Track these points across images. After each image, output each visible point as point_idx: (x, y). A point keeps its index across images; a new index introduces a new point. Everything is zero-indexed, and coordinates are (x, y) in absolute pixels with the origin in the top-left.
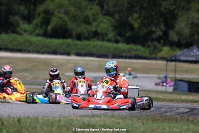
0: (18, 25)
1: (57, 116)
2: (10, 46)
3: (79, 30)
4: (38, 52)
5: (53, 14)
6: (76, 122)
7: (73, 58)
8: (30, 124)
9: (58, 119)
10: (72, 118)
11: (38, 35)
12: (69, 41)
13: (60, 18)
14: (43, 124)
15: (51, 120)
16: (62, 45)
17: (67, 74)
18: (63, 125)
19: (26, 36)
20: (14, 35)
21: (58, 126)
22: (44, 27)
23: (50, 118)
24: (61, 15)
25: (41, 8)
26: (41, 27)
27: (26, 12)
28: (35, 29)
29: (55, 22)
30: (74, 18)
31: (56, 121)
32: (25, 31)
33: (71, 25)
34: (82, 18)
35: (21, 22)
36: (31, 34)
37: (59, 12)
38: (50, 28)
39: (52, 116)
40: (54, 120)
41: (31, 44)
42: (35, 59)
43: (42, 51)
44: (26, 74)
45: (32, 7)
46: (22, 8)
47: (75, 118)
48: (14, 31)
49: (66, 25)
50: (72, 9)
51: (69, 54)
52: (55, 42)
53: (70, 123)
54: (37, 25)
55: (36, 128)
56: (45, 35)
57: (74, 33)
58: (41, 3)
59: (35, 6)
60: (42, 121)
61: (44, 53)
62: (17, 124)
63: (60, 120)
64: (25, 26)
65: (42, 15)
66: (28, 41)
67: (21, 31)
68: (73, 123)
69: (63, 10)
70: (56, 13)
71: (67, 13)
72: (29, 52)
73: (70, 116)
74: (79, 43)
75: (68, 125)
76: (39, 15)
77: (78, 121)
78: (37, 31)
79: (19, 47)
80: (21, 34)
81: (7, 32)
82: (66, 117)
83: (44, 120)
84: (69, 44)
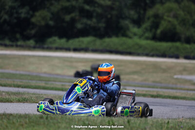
0: (128, 29)
1: (166, 118)
2: (120, 49)
3: (188, 34)
4: (147, 55)
5: (162, 18)
6: (185, 124)
7: (182, 61)
8: (139, 125)
9: (166, 122)
10: (181, 120)
11: (147, 38)
12: (178, 44)
13: (169, 22)
14: (152, 125)
15: (160, 122)
16: (170, 48)
17: (175, 77)
18: (172, 127)
19: (136, 40)
20: (124, 39)
21: (167, 128)
22: (153, 30)
23: (159, 120)
24: (170, 19)
25: (150, 12)
26: (151, 30)
27: (136, 17)
28: (144, 33)
29: (163, 26)
30: (183, 22)
31: (165, 123)
32: (135, 34)
33: (179, 29)
34: (191, 22)
35: (131, 26)
36: (140, 37)
37: (168, 16)
38: (159, 31)
39: (161, 118)
40: (163, 122)
41: (140, 47)
42: (145, 62)
43: (151, 54)
44: (136, 77)
45: (142, 12)
46: (132, 12)
47: (184, 121)
48: (125, 35)
49: (175, 28)
50: (181, 13)
51: (177, 57)
52: (165, 45)
53: (178, 126)
54: (146, 29)
55: (145, 129)
56: (154, 38)
57: (183, 36)
58: (151, 7)
59: (145, 10)
60: (151, 123)
61: (153, 56)
62: (127, 124)
63: (168, 122)
64: (135, 30)
65: (152, 19)
66: (137, 44)
67: (131, 35)
68: (182, 126)
69: (172, 14)
70: (165, 17)
71: (176, 16)
72: (138, 55)
73: (179, 118)
74: (188, 46)
75: (177, 127)
76: (149, 19)
77: (187, 123)
78: (147, 35)
79: (129, 50)
80: (130, 38)
81: (117, 36)
82: (175, 119)
83: (153, 122)
84: (177, 48)
